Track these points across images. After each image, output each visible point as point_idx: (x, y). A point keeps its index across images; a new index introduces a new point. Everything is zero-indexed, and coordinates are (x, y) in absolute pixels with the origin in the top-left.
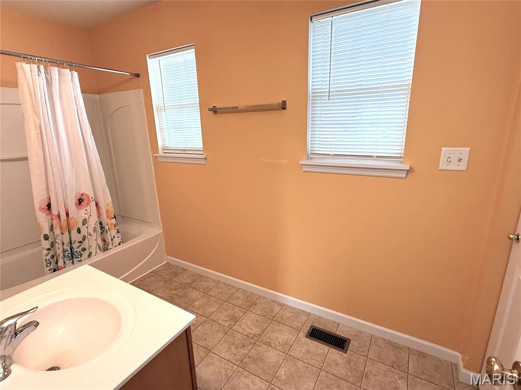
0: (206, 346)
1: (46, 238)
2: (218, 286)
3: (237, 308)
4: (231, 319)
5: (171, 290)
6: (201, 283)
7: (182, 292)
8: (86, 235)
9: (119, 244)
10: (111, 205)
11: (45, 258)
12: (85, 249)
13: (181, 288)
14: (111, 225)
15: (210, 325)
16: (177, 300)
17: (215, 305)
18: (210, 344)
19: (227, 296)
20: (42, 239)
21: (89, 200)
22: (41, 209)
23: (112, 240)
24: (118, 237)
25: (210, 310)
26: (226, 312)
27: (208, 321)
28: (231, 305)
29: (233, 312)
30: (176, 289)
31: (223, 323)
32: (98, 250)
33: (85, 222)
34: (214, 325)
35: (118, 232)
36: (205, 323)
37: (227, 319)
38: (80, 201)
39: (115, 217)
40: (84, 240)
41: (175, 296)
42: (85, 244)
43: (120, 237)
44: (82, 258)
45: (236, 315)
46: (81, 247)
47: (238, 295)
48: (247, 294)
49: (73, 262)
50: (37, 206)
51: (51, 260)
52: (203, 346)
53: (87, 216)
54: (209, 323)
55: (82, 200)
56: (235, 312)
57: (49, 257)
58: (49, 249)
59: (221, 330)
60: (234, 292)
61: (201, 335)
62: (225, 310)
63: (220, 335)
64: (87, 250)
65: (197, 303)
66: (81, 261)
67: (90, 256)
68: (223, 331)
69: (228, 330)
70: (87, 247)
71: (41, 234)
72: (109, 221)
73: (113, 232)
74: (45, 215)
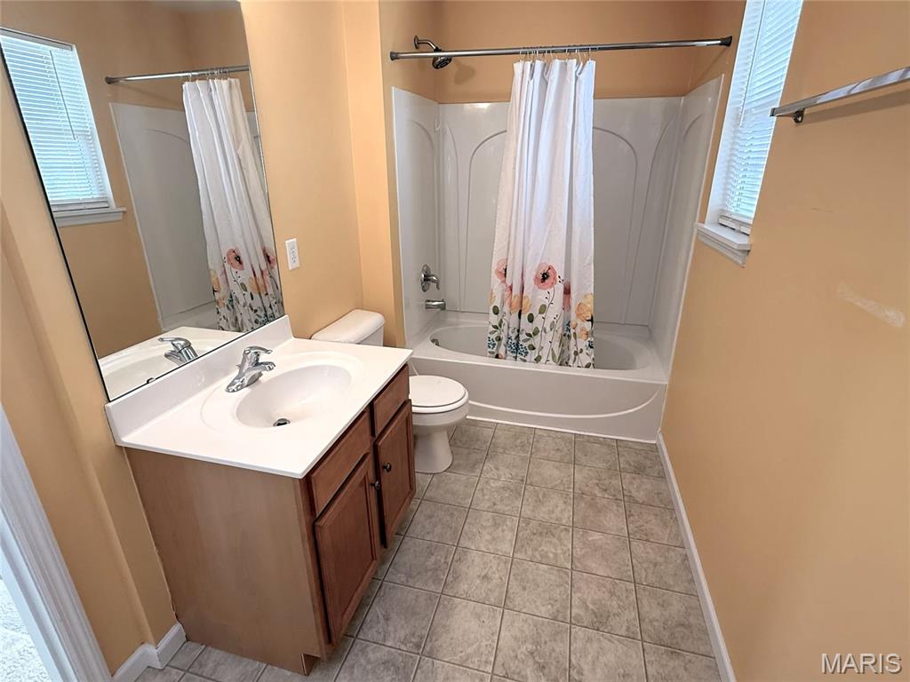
0: (512, 596)
1: (496, 311)
2: (668, 550)
3: (634, 614)
4: (594, 613)
5: (597, 484)
6: (652, 517)
7: (605, 501)
8: (540, 329)
9: (588, 366)
10: (591, 298)
11: (489, 335)
12: (534, 349)
13: (614, 495)
14: (582, 330)
15: (559, 580)
16: (583, 505)
17: (610, 567)
18: (518, 601)
19: (652, 579)
20: (491, 311)
21: (555, 279)
22: (498, 272)
23: (576, 353)
24: (587, 354)
25: (594, 565)
26: (606, 596)
27: (566, 573)
28: (633, 597)
29: (615, 611)
30: (605, 490)
31: (576, 602)
32: (550, 358)
33: (543, 309)
34: (562, 589)
35: (592, 347)
36: (558, 571)
37: (591, 606)
38: (545, 277)
39: (592, 320)
40: (535, 334)
41: (588, 498)
42: (536, 341)
43: (593, 356)
44: (527, 358)
45: (613, 621)
46: (529, 343)
47: (675, 602)
48: (692, 620)
49: (516, 357)
50: (494, 267)
51: (496, 342)
52: (511, 591)
53: (547, 303)
54: (561, 577)
55: (548, 276)
56: (618, 615)
57: (493, 337)
58: (495, 327)
59: (558, 605)
60: (676, 589)
61: (531, 577)
62: (612, 594)
63: (545, 610)
64: (537, 350)
65: (596, 536)
66: (525, 361)
67: (538, 359)
68: (558, 611)
69: (565, 619)
70: (537, 347)
71: (492, 304)
72: (579, 322)
73: (583, 343)
74: (500, 281)
